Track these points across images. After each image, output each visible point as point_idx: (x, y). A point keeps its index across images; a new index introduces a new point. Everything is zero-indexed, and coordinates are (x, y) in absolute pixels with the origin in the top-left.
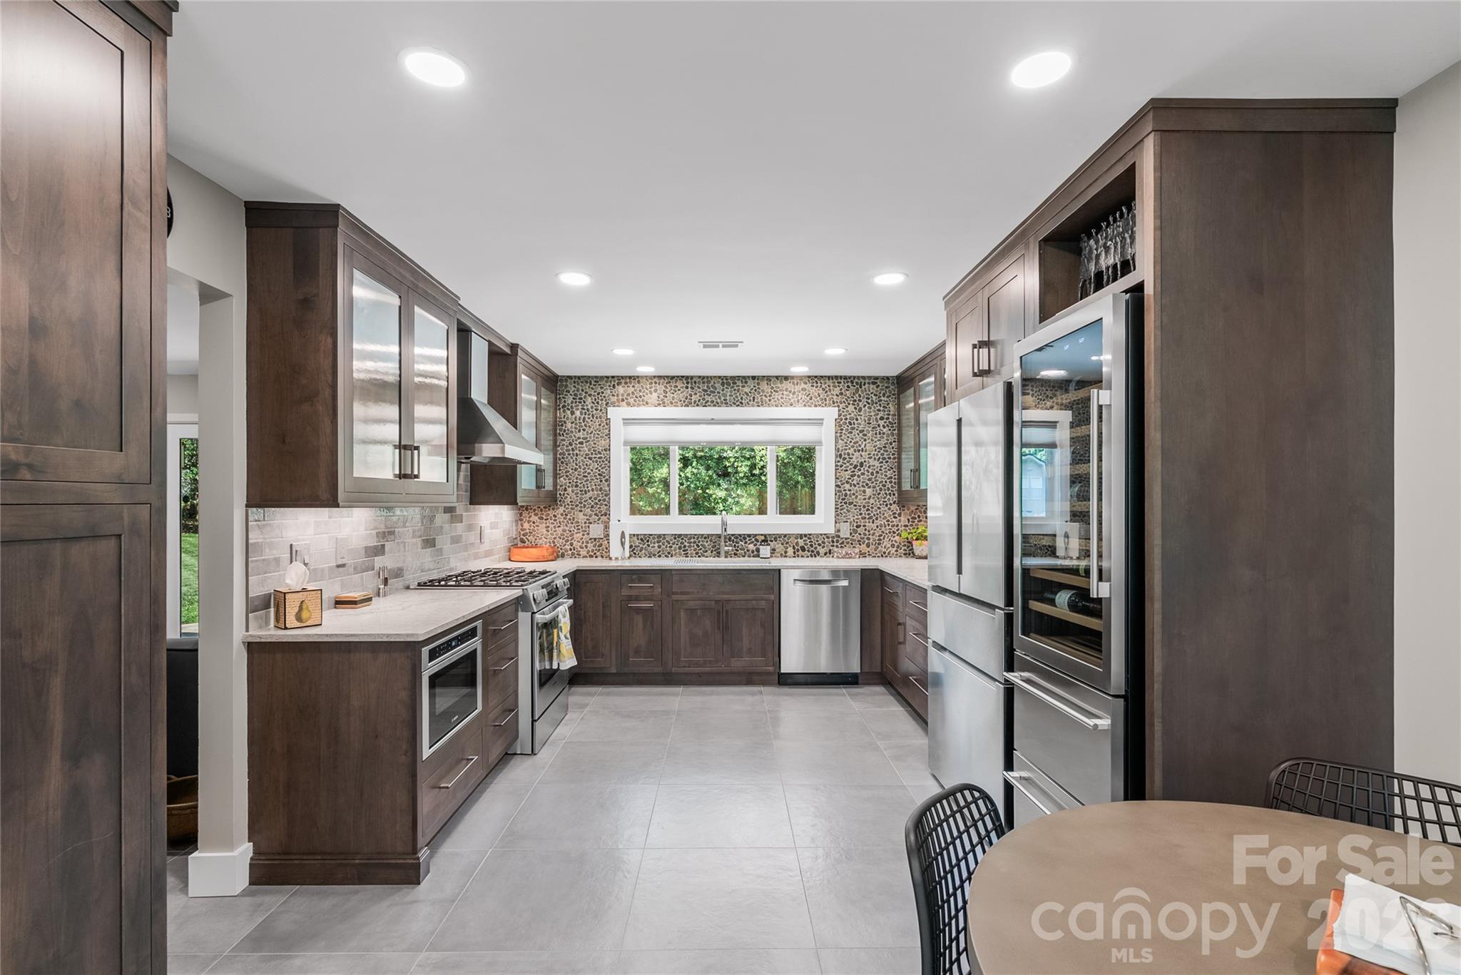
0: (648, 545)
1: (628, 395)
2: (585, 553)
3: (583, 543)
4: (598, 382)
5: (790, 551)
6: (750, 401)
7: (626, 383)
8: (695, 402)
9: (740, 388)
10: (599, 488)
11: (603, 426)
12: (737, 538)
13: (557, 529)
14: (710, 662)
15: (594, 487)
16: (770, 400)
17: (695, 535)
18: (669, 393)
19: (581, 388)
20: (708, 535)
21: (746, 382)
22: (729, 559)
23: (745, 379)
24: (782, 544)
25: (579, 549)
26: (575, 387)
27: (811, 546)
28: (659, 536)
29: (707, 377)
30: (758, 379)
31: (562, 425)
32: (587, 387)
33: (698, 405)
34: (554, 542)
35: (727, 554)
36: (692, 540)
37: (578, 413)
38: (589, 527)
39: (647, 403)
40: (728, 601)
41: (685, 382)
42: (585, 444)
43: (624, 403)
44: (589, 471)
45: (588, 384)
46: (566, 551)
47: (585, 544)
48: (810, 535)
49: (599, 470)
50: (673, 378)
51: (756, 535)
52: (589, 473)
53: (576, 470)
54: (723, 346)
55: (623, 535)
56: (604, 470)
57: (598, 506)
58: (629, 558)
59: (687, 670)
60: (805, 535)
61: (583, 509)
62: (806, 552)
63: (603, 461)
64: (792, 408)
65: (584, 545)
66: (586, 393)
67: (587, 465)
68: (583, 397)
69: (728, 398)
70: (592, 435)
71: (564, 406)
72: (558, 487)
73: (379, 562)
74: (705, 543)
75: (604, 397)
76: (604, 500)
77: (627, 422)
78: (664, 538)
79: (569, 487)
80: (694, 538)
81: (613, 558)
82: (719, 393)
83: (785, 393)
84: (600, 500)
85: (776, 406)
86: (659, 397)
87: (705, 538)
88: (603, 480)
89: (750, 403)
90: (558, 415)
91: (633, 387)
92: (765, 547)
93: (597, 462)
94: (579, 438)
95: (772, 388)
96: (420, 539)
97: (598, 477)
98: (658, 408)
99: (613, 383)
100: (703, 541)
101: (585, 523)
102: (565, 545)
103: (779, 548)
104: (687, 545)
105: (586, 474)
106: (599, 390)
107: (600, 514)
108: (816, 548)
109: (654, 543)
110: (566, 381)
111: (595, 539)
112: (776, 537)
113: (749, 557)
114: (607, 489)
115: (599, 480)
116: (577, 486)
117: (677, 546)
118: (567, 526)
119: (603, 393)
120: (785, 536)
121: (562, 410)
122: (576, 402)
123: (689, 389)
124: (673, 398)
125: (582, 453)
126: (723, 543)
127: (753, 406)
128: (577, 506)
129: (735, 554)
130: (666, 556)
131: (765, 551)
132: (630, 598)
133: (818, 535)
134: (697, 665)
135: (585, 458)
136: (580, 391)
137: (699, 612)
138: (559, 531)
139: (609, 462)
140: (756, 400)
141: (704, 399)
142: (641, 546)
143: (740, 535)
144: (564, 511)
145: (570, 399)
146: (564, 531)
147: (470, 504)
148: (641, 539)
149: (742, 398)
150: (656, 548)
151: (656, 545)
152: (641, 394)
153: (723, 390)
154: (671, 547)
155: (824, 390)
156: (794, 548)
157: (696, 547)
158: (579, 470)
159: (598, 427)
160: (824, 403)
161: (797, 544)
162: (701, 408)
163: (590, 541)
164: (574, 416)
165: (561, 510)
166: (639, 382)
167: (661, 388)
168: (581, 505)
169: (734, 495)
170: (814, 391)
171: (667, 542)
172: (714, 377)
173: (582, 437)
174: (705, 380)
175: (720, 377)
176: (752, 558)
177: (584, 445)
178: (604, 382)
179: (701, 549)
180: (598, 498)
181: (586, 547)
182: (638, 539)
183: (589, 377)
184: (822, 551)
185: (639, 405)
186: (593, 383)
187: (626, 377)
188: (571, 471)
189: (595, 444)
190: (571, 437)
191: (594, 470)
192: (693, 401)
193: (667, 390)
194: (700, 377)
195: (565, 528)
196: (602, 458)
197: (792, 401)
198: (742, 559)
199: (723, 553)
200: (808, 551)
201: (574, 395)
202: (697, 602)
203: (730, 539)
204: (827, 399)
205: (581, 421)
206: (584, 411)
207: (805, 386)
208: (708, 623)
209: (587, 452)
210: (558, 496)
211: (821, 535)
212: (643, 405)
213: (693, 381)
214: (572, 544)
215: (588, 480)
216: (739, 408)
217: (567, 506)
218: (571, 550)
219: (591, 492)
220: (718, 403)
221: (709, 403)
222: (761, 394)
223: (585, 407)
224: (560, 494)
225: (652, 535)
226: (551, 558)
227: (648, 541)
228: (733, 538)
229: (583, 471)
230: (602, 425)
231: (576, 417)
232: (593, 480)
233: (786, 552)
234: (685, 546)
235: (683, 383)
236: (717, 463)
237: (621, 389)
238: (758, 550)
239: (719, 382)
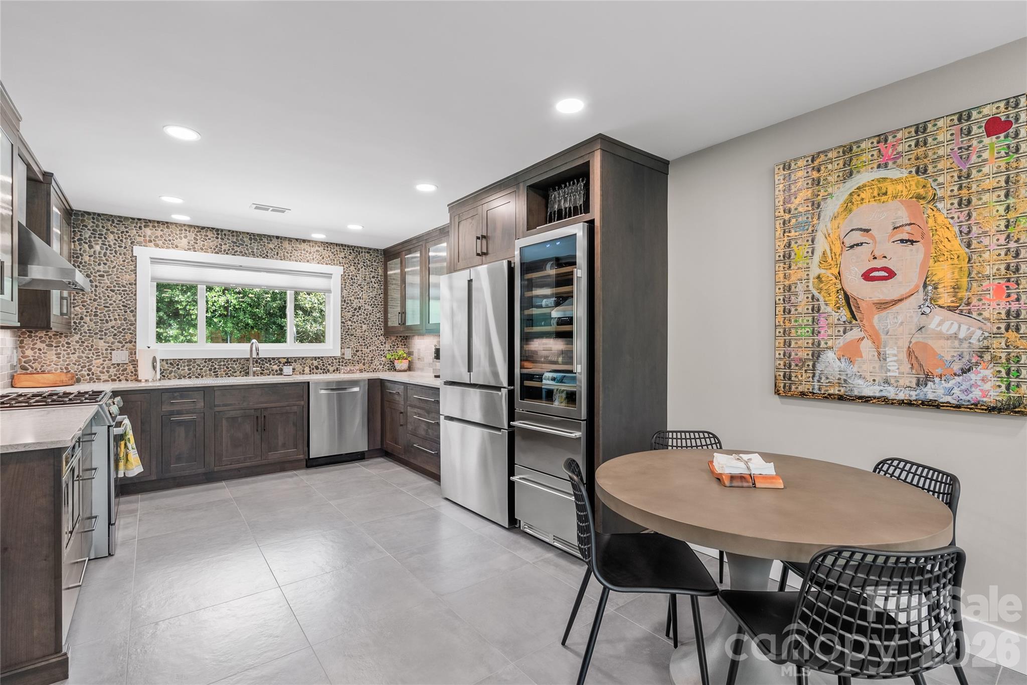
0: (179, 369)
1: (156, 237)
2: (107, 377)
3: (104, 368)
4: (122, 222)
5: (307, 369)
6: (274, 255)
7: (154, 227)
8: (225, 251)
9: (266, 244)
10: (123, 318)
11: (128, 263)
12: (263, 361)
13: (71, 355)
14: (250, 458)
15: (117, 317)
16: (291, 256)
17: (226, 359)
18: (199, 240)
19: (101, 225)
20: (237, 359)
21: (271, 240)
22: (256, 377)
23: (270, 238)
24: (301, 365)
25: (99, 374)
26: (93, 222)
27: (323, 365)
28: (190, 360)
29: (237, 232)
30: (281, 239)
31: (78, 257)
32: (109, 225)
33: (227, 253)
34: (66, 368)
35: (255, 374)
36: (222, 363)
37: (97, 248)
38: (111, 353)
39: (177, 247)
40: (266, 409)
41: (215, 233)
42: (106, 277)
43: (152, 244)
44: (112, 302)
45: (110, 222)
46: (83, 376)
47: (106, 369)
48: (322, 357)
49: (123, 302)
50: (203, 228)
51: (279, 358)
52: (110, 304)
53: (95, 300)
54: (273, 210)
55: (154, 359)
56: (129, 302)
57: (122, 334)
58: (160, 380)
59: (229, 467)
60: (319, 358)
61: (103, 337)
62: (319, 370)
63: (128, 294)
64: (308, 264)
65: (104, 370)
66: (108, 230)
67: (108, 296)
68: (104, 233)
69: (255, 250)
70: (115, 269)
71: (79, 240)
72: (72, 316)
74: (234, 366)
75: (129, 236)
76: (129, 329)
77: (155, 261)
78: (195, 362)
79: (86, 316)
80: (224, 361)
81: (143, 381)
82: (247, 246)
83: (303, 252)
84: (124, 329)
85: (296, 261)
86: (189, 243)
87: (234, 361)
88: (128, 311)
89: (275, 257)
90: (73, 247)
91: (162, 230)
92: (288, 367)
93: (120, 294)
94: (99, 271)
95: (293, 247)
97: (122, 308)
98: (189, 252)
99: (139, 225)
100: (232, 364)
101: (107, 350)
102: (82, 370)
103: (298, 367)
104: (217, 367)
105: (108, 305)
106: (123, 229)
107: (124, 342)
108: (327, 367)
109: (184, 367)
110: (83, 215)
111: (118, 365)
112: (296, 359)
113: (273, 375)
114: (133, 319)
115: (123, 311)
116: (96, 315)
117: (208, 369)
118: (83, 352)
119: (127, 232)
120: (303, 358)
121: (77, 243)
122: (95, 237)
123: (219, 239)
124: (204, 245)
125: (102, 285)
126: (251, 365)
127: (277, 259)
128: (96, 334)
129: (261, 374)
130: (197, 377)
131: (287, 370)
132: (172, 413)
133: (328, 358)
134: (238, 462)
135: (107, 290)
136: (101, 228)
137: (239, 419)
138: (74, 358)
139: (135, 295)
140: (279, 255)
141: (233, 249)
142: (170, 369)
143: (266, 358)
144: (80, 339)
145: (87, 234)
146: (80, 357)
148: (171, 364)
149: (267, 252)
150: (186, 370)
151: (186, 368)
152: (170, 238)
153: (250, 244)
154: (201, 369)
155: (332, 253)
156: (310, 367)
157: (225, 369)
158: (99, 300)
159: (122, 262)
160: (332, 263)
161: (312, 364)
162: (230, 256)
163: (112, 367)
164: (92, 250)
165: (77, 337)
166: (168, 227)
167: (191, 236)
168: (102, 334)
170: (326, 253)
171: (198, 365)
172: (243, 232)
173: (102, 270)
174: (235, 234)
175: (248, 233)
176: (276, 376)
177: (106, 278)
178: (129, 223)
179: (231, 370)
180: (123, 327)
181: (108, 372)
182: (167, 363)
183: (112, 216)
184: (331, 369)
185: (168, 248)
186: (116, 221)
187: (154, 221)
188: (89, 302)
189: (118, 278)
190: (89, 269)
191: (117, 302)
192: (223, 250)
193: (198, 238)
194: (229, 231)
195: (81, 354)
196: (126, 291)
197: (309, 258)
198: (268, 376)
199: (251, 373)
200: (321, 369)
201: (93, 230)
202: (238, 412)
203: (257, 362)
204: (335, 260)
205: (102, 255)
206: (105, 247)
207: (319, 249)
208: (248, 427)
209: (109, 284)
210: (72, 324)
211: (331, 357)
212: (172, 247)
213: (223, 233)
214: (90, 370)
215: (110, 310)
216: (265, 259)
217: (83, 334)
218: (88, 375)
219: (114, 322)
220: (246, 254)
221: (238, 253)
222: (284, 250)
223: (107, 243)
224: (75, 323)
225: (182, 359)
226: (70, 382)
227: (178, 365)
228: (259, 361)
229: (103, 302)
230: (127, 261)
231: (94, 252)
232: (116, 310)
233: (303, 371)
234: (215, 368)
235: (213, 234)
237: (148, 231)
238: (281, 370)
239: (247, 237)
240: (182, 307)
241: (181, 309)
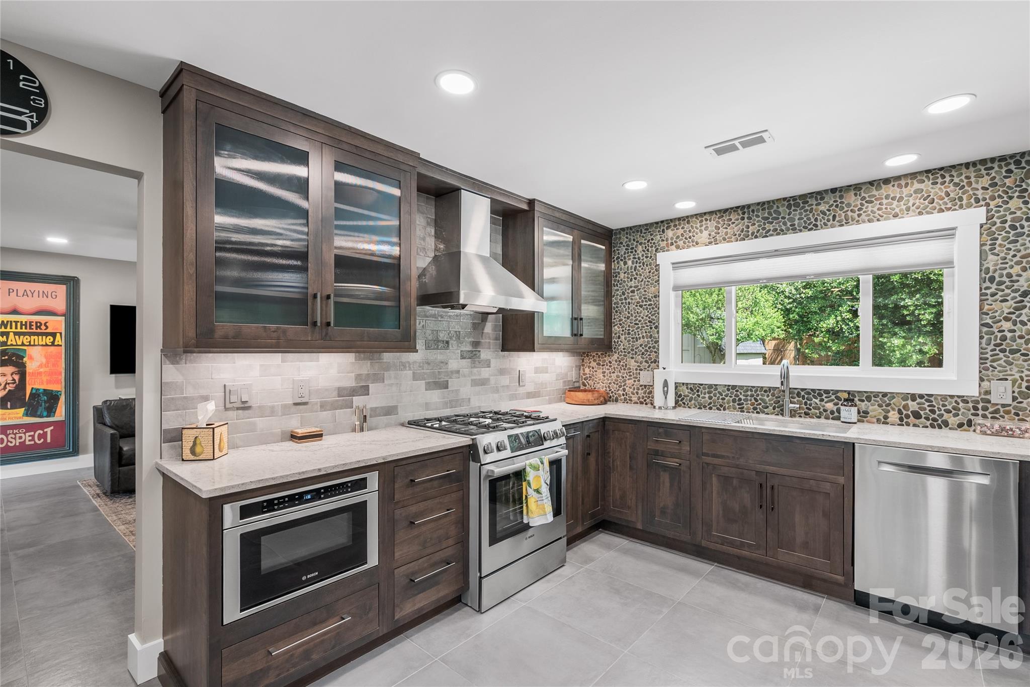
0: (699, 396)
1: (678, 237)
2: (636, 398)
3: (634, 389)
4: (647, 229)
5: (894, 416)
6: (828, 220)
7: (675, 226)
8: (753, 234)
9: (814, 207)
10: (649, 335)
11: (653, 273)
12: (809, 393)
13: (612, 374)
14: (750, 545)
15: (645, 334)
16: (859, 215)
17: (754, 387)
18: (721, 229)
19: (632, 238)
20: (770, 388)
21: (822, 198)
22: (797, 419)
23: (819, 195)
24: (880, 406)
25: (631, 395)
26: (627, 238)
27: (933, 412)
28: (710, 386)
29: (769, 202)
30: (840, 191)
31: (616, 276)
32: (638, 236)
33: (756, 237)
34: (609, 387)
35: (793, 414)
36: (749, 393)
37: (630, 263)
38: (639, 373)
39: (697, 243)
40: (774, 474)
41: (740, 212)
42: (636, 292)
43: (673, 247)
44: (640, 318)
45: (639, 233)
46: (620, 396)
47: (636, 390)
48: (931, 395)
49: (649, 318)
50: (726, 211)
51: (838, 391)
52: (640, 321)
53: (628, 318)
54: (745, 145)
55: (666, 384)
56: (654, 317)
57: (648, 353)
58: (674, 408)
59: (719, 547)
60: (921, 396)
61: (634, 356)
62: (923, 420)
63: (653, 308)
64: (897, 220)
65: (635, 391)
66: (637, 242)
67: (637, 312)
68: (634, 246)
69: (796, 222)
70: (643, 283)
71: (618, 258)
72: (613, 335)
73: (358, 401)
74: (765, 398)
75: (654, 243)
76: (654, 347)
77: (677, 265)
78: (716, 389)
79: (622, 334)
80: (751, 391)
81: (657, 407)
82: (783, 218)
83: (885, 201)
84: (650, 348)
85: (869, 221)
86: (710, 235)
87: (765, 391)
88: (653, 327)
89: (829, 224)
90: (613, 267)
91: (683, 228)
92: (847, 408)
93: (647, 309)
94: (631, 287)
95: (863, 198)
96: (424, 381)
97: (648, 324)
98: (710, 247)
99: (662, 228)
100: (762, 395)
101: (636, 370)
102: (618, 390)
103: (874, 410)
104: (743, 398)
105: (637, 322)
106: (649, 237)
107: (650, 361)
108: (941, 416)
109: (705, 394)
110: (620, 233)
111: (645, 386)
112: (869, 396)
113: (827, 418)
114: (656, 335)
115: (649, 328)
116: (629, 334)
117: (731, 399)
118: (620, 372)
119: (652, 239)
120: (885, 395)
121: (616, 261)
122: (628, 253)
123: (746, 220)
124: (726, 233)
125: (633, 301)
126: (787, 399)
127: (833, 226)
128: (629, 353)
129: (806, 414)
130: (718, 409)
131: (849, 413)
132: (656, 453)
133: (944, 398)
134: (732, 544)
135: (637, 306)
136: (632, 241)
137: (735, 482)
138: (614, 376)
139: (658, 309)
140: (837, 219)
141: (764, 229)
142: (691, 395)
143: (813, 390)
144: (618, 358)
145: (623, 250)
146: (618, 376)
147: (502, 351)
148: (691, 389)
149: (816, 220)
150: (707, 399)
151: (707, 396)
152: (691, 234)
153: (789, 215)
154: (723, 399)
155: (956, 185)
156: (900, 412)
157: (753, 401)
158: (631, 318)
159: (648, 274)
160: (957, 204)
161: (906, 407)
162: (760, 240)
163: (640, 388)
164: (626, 266)
165: (616, 356)
166: (688, 222)
167: (712, 225)
168: (633, 352)
169: (914, 343)
170: (937, 191)
171: (719, 393)
172: (777, 200)
173: (633, 285)
174: (766, 206)
175: (784, 199)
176: (831, 421)
177: (636, 294)
178: (654, 229)
179: (760, 404)
180: (649, 346)
181: (637, 393)
182: (687, 388)
183: (640, 226)
184: (953, 421)
185: (689, 247)
186: (643, 231)
187: (675, 219)
188: (624, 319)
189: (645, 291)
190: (624, 286)
191: (645, 317)
192: (750, 233)
193: (720, 226)
194: (758, 204)
195: (619, 374)
196: (651, 304)
197: (897, 210)
198: (815, 420)
199: (787, 411)
200: (927, 419)
201: (627, 246)
202: (733, 469)
203: (798, 395)
204: (965, 197)
205: (633, 270)
206: (635, 260)
207: (921, 186)
208: (746, 497)
209: (638, 300)
210: (613, 343)
211: (952, 397)
212: (693, 245)
213: (750, 210)
214: (624, 390)
215: (639, 328)
216: (812, 232)
217: (620, 353)
218: (623, 395)
219: (642, 339)
220: (782, 230)
221: (771, 232)
222: (846, 209)
223: (637, 256)
224: (615, 342)
225: (702, 385)
226: (596, 402)
227: (698, 391)
228: (803, 393)
229: (634, 319)
230: (652, 271)
231: (628, 267)
232: (644, 327)
233: (886, 417)
234: (740, 400)
235: (738, 214)
236: (893, 312)
237: (670, 233)
238: (839, 411)
239: (783, 205)
240: (908, 313)
241: (907, 315)
